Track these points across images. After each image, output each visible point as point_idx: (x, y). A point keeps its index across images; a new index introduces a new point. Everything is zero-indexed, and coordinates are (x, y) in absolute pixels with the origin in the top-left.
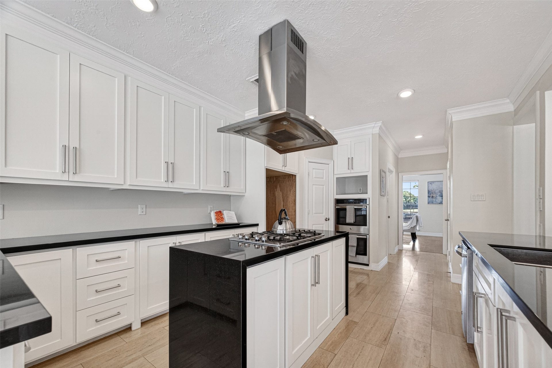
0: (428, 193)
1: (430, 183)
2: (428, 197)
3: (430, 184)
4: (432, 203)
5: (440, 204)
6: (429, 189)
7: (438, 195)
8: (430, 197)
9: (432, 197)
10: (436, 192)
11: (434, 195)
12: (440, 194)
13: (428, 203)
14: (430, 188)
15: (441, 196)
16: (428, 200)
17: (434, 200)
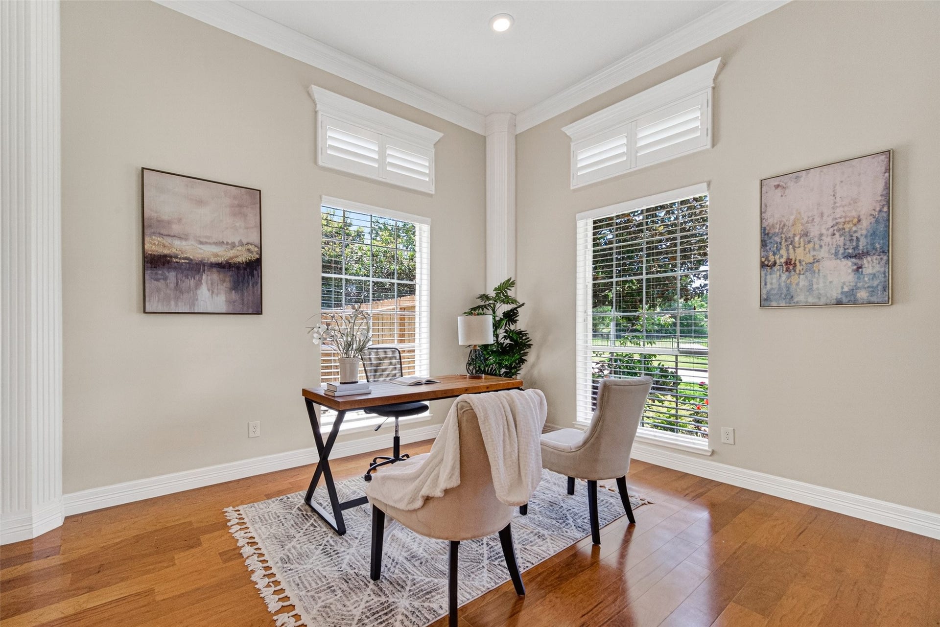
0: (763, 244)
1: (776, 182)
2: (763, 265)
3: (777, 186)
4: (789, 300)
5: (839, 303)
6: (769, 221)
7: (823, 253)
8: (777, 267)
9: (788, 262)
10: (814, 232)
11: (799, 254)
12: (839, 240)
13: (765, 302)
14: (773, 216)
15: (849, 256)
16: (763, 283)
17: (800, 281)
